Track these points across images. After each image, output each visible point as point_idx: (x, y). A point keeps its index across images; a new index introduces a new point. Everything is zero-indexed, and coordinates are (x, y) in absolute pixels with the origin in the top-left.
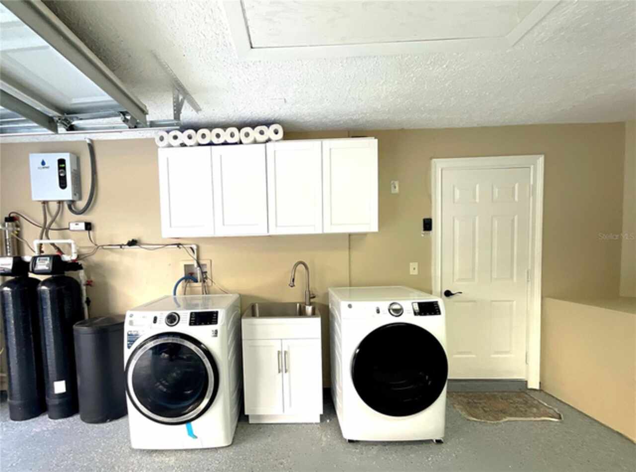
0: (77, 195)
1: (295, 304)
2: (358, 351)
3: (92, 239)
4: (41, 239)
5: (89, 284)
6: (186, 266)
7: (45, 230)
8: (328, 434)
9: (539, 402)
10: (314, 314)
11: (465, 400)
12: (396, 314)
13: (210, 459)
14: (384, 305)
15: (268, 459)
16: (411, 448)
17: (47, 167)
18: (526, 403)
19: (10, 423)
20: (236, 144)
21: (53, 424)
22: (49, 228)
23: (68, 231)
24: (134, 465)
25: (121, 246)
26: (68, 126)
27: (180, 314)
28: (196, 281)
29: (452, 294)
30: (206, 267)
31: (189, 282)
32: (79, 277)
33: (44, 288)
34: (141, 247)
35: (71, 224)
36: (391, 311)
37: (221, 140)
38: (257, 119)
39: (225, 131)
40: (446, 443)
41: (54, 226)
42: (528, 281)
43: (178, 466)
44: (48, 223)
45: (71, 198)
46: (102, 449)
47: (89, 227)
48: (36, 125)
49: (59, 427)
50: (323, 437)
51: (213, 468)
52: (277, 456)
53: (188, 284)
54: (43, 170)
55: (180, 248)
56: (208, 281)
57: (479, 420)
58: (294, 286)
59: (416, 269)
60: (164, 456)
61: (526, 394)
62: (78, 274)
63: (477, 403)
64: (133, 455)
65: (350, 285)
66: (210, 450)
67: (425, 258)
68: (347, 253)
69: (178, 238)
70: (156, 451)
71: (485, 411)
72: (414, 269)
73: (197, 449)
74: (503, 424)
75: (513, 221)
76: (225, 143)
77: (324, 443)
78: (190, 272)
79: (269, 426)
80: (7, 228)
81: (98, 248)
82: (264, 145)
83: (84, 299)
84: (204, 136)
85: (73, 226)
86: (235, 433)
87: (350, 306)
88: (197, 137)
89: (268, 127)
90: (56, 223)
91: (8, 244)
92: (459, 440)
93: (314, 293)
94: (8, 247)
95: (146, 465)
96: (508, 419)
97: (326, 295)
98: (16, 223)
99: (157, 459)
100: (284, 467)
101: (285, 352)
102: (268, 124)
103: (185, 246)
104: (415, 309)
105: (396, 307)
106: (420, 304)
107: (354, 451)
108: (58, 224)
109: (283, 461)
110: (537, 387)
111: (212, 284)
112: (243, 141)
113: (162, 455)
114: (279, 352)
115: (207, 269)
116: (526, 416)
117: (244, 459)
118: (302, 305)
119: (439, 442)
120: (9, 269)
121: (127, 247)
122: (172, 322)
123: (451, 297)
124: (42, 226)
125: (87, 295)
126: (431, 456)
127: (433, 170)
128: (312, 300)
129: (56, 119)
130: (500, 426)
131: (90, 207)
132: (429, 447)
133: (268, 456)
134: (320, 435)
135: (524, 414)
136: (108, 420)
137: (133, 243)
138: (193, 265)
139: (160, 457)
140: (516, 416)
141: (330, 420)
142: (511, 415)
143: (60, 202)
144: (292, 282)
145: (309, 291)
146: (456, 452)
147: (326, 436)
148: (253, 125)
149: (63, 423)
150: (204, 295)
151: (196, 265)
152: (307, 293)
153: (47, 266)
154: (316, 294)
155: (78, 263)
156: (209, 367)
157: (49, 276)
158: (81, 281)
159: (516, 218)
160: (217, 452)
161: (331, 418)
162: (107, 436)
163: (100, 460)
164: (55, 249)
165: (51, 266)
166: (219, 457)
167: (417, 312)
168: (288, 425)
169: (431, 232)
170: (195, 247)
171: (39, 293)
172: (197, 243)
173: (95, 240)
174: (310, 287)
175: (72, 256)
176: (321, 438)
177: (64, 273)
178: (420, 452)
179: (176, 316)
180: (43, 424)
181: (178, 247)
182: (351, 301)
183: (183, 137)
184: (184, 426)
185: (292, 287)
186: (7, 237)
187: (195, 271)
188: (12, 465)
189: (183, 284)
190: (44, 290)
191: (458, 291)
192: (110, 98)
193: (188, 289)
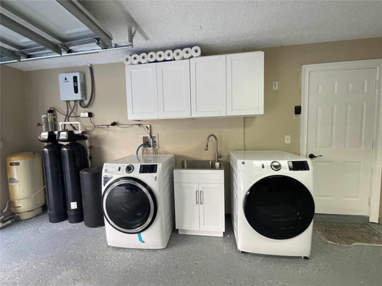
0: (84, 97)
1: (209, 161)
2: (248, 193)
3: (92, 122)
4: (65, 121)
5: (91, 147)
6: (144, 137)
7: (67, 117)
8: (228, 246)
9: (378, 232)
10: (220, 168)
11: (324, 228)
12: (276, 169)
13: (152, 257)
14: (267, 163)
15: (188, 260)
16: (286, 260)
17: (68, 81)
18: (369, 233)
19: (49, 224)
20: (171, 60)
21: (70, 226)
22: (69, 116)
23: (79, 117)
24: (107, 256)
25: (108, 126)
26: (67, 50)
27: (134, 166)
28: (150, 146)
29: (315, 157)
30: (155, 138)
31: (145, 147)
32: (85, 144)
33: (65, 149)
34: (119, 127)
35: (81, 114)
36: (272, 167)
37: (162, 59)
38: (184, 43)
39: (164, 52)
40: (311, 259)
41: (72, 115)
42: (373, 148)
43: (132, 259)
44: (69, 113)
45: (80, 99)
46: (92, 244)
47: (90, 115)
48: (51, 51)
49: (73, 228)
50: (224, 247)
51: (153, 263)
52: (194, 258)
53: (145, 149)
54: (66, 83)
55: (140, 127)
56: (157, 147)
57: (335, 244)
58: (208, 150)
59: (289, 140)
60: (125, 252)
61: (369, 226)
62: (85, 142)
63: (332, 231)
64: (108, 249)
65: (245, 150)
66: (153, 250)
67: (296, 133)
68: (243, 129)
69: (139, 121)
70: (121, 248)
71: (339, 237)
72: (288, 140)
73: (145, 249)
74: (353, 247)
75: (362, 106)
76: (165, 61)
77: (225, 251)
78: (146, 141)
79: (191, 236)
80: (49, 116)
81: (95, 127)
82: (188, 60)
83: (88, 156)
84: (152, 56)
85: (82, 115)
86: (169, 240)
87: (243, 163)
88: (148, 58)
89: (191, 48)
90: (74, 113)
91: (49, 125)
92: (321, 257)
93: (221, 154)
94: (49, 127)
95: (114, 257)
96: (356, 244)
97: (229, 156)
98: (54, 114)
99: (121, 253)
100: (197, 267)
101: (201, 192)
102: (191, 46)
103: (143, 125)
104: (290, 166)
105: (275, 164)
106: (293, 162)
107: (245, 259)
108: (75, 114)
109: (197, 262)
110: (377, 222)
111: (159, 149)
112: (176, 58)
113: (124, 251)
114: (197, 191)
115: (156, 140)
116: (369, 242)
117: (173, 259)
118: (213, 162)
119: (306, 258)
120: (46, 139)
121: (111, 126)
122: (129, 171)
123: (314, 158)
124: (66, 115)
125: (90, 154)
126: (301, 268)
127: (303, 73)
128: (219, 159)
129: (59, 45)
130: (350, 249)
131: (91, 104)
132: (299, 261)
133: (188, 258)
134: (223, 245)
135: (368, 240)
136: (99, 226)
137: (114, 124)
138: (148, 137)
139: (123, 252)
140: (362, 242)
141: (230, 235)
142: (359, 241)
143: (75, 101)
144: (206, 148)
145: (218, 153)
146: (319, 267)
147: (226, 246)
148: (182, 48)
149: (75, 226)
150: (154, 155)
151: (149, 137)
152: (216, 154)
153: (66, 137)
154: (222, 155)
155: (84, 136)
156: (150, 199)
157: (68, 143)
158: (86, 146)
159: (365, 104)
160: (157, 252)
161: (230, 234)
162: (96, 236)
163: (89, 251)
164: (72, 128)
165: (67, 137)
166: (158, 256)
167: (291, 168)
168: (202, 237)
169: (300, 115)
170: (149, 126)
171: (62, 152)
172: (151, 124)
173: (94, 123)
174: (218, 150)
175: (79, 131)
176: (223, 247)
177: (76, 141)
178: (293, 265)
179: (132, 167)
180: (65, 226)
181: (139, 126)
182: (244, 159)
183: (139, 58)
184: (137, 235)
185: (206, 150)
186: (49, 121)
187: (149, 141)
188: (42, 250)
189: (142, 148)
190: (65, 151)
191: (319, 155)
192: (88, 29)
193: (145, 151)
